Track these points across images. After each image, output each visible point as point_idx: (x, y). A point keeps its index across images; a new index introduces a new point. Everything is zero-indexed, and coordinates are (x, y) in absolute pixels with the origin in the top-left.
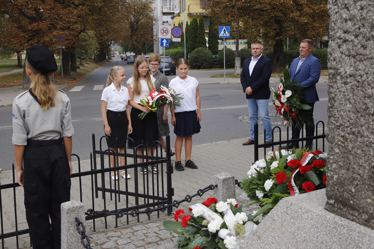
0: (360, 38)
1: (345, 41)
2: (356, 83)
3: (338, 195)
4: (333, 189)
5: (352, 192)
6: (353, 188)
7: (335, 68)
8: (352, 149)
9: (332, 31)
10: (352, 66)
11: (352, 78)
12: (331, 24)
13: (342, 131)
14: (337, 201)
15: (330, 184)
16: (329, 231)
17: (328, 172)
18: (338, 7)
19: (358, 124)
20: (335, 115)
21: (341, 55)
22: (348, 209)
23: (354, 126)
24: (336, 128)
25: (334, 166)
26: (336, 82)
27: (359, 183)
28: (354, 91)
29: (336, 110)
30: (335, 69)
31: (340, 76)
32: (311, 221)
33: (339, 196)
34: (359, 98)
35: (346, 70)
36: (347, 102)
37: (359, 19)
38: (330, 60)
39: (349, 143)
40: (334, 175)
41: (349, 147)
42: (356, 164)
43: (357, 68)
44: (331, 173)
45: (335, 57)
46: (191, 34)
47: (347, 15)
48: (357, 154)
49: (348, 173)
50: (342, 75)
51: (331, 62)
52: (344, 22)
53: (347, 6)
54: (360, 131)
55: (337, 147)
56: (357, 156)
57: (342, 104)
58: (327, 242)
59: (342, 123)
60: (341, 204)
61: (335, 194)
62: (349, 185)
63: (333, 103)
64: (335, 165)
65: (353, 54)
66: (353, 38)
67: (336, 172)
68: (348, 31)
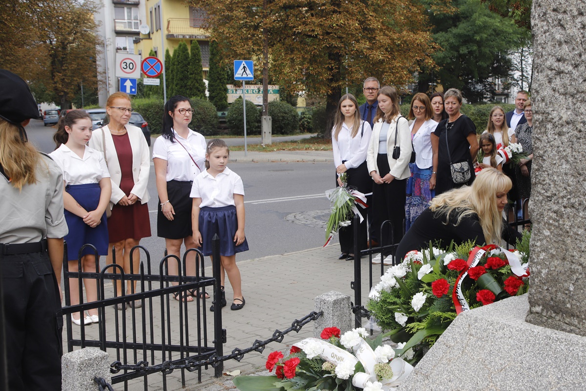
0: (582, 68)
1: (559, 73)
2: (576, 132)
3: (548, 298)
4: (541, 290)
5: (570, 291)
6: (571, 285)
7: (545, 111)
8: (570, 229)
9: (539, 58)
10: (570, 109)
11: (570, 126)
12: (537, 47)
13: (554, 203)
14: (546, 306)
15: (536, 283)
16: (538, 350)
17: (533, 266)
18: (548, 24)
19: (580, 191)
20: (544, 181)
21: (553, 92)
22: (562, 315)
23: (574, 194)
24: (546, 200)
25: (543, 256)
26: (545, 132)
27: (580, 276)
28: (573, 145)
29: (546, 173)
30: (543, 113)
31: (552, 124)
32: (510, 340)
33: (550, 299)
34: (580, 154)
35: (561, 115)
36: (563, 160)
37: (580, 42)
38: (536, 100)
39: (566, 220)
40: (542, 269)
41: (565, 226)
42: (575, 250)
43: (578, 112)
44: (538, 267)
45: (545, 96)
46: (177, 73)
47: (562, 36)
48: (578, 235)
49: (563, 265)
50: (556, 122)
51: (537, 103)
52: (557, 46)
53: (561, 23)
54: (582, 202)
55: (547, 228)
56: (578, 238)
57: (555, 164)
58: (537, 365)
59: (554, 192)
60: (553, 310)
61: (544, 297)
62: (566, 281)
63: (540, 164)
64: (544, 254)
65: (570, 91)
66: (570, 68)
67: (545, 264)
68: (563, 59)
